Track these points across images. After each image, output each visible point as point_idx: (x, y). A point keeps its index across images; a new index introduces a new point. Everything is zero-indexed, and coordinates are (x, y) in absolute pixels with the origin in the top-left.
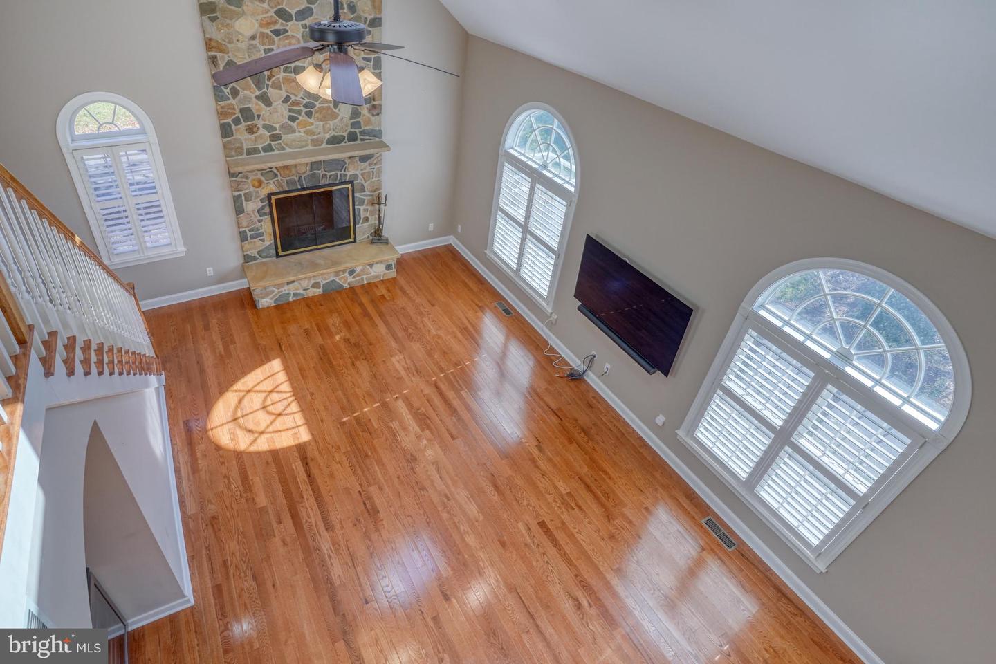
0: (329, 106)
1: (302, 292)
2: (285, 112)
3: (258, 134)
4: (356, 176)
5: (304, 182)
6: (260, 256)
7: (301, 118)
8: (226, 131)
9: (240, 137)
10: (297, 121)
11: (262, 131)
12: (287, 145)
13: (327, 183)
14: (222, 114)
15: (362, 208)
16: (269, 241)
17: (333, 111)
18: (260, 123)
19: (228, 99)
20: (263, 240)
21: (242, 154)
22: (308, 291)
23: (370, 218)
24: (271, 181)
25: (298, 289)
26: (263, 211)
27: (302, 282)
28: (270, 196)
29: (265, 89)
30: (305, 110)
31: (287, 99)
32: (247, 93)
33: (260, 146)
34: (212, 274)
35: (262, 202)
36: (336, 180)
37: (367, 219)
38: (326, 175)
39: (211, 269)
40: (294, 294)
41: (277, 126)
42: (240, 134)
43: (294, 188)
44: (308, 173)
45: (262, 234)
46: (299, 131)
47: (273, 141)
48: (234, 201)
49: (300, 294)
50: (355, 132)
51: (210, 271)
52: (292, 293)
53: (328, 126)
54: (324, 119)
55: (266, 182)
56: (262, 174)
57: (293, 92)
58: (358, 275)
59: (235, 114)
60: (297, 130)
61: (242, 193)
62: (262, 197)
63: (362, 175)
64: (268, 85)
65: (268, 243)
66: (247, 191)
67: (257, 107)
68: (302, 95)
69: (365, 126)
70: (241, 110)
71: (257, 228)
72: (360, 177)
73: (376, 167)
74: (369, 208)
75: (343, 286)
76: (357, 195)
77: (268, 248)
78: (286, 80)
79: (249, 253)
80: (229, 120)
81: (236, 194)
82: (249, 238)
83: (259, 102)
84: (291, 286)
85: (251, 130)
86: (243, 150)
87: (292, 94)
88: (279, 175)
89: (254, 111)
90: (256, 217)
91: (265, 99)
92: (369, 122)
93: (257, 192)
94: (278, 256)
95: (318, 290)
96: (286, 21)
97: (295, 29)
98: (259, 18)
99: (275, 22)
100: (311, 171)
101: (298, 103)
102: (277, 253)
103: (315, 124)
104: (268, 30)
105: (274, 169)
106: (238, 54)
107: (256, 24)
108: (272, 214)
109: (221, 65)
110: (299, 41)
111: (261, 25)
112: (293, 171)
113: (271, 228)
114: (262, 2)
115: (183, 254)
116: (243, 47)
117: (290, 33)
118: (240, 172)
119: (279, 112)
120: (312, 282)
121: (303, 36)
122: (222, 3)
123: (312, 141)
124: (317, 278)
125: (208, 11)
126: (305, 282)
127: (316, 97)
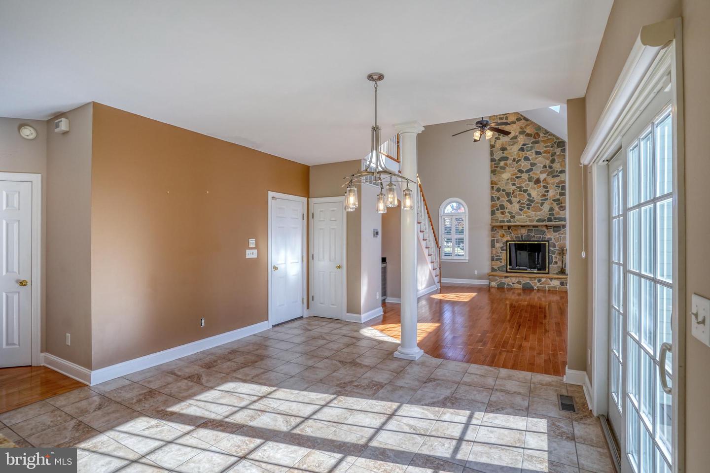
0: (538, 206)
1: (511, 284)
2: (517, 207)
3: (505, 215)
4: (551, 239)
5: (523, 238)
6: (499, 270)
7: (525, 210)
8: (493, 213)
10: (523, 211)
11: (507, 214)
12: (517, 220)
13: (535, 240)
14: (493, 206)
15: (553, 256)
17: (540, 208)
18: (507, 211)
19: (496, 201)
20: (501, 262)
21: (497, 222)
22: (514, 285)
23: (558, 262)
24: (509, 235)
25: (509, 282)
26: (503, 248)
27: (512, 279)
28: (507, 242)
29: (510, 198)
30: (526, 207)
31: (519, 202)
32: (503, 199)
33: (506, 220)
34: (477, 274)
35: (503, 244)
36: (540, 239)
37: (556, 263)
38: (534, 236)
41: (514, 212)
42: (498, 215)
43: (518, 240)
44: (526, 234)
45: (501, 259)
46: (524, 215)
47: (511, 218)
48: (492, 242)
50: (551, 218)
51: (476, 272)
52: (507, 283)
53: (537, 214)
54: (536, 210)
55: (506, 235)
56: (505, 232)
57: (522, 199)
58: (543, 283)
59: (497, 206)
60: (522, 215)
61: (495, 239)
62: (504, 242)
63: (554, 238)
64: (512, 196)
65: (503, 264)
66: (497, 238)
67: (506, 204)
68: (526, 201)
69: (556, 215)
70: (500, 205)
71: (499, 256)
72: (553, 239)
73: (562, 236)
74: (558, 257)
75: (533, 287)
76: (551, 248)
77: (503, 266)
78: (520, 194)
79: (494, 267)
80: (495, 209)
81: (493, 239)
82: (495, 260)
84: (507, 279)
85: (503, 213)
86: (498, 220)
88: (512, 233)
89: (505, 206)
90: (499, 250)
91: (510, 202)
92: (558, 213)
93: (502, 239)
95: (520, 286)
96: (522, 173)
97: (525, 176)
98: (511, 173)
99: (517, 174)
100: (528, 233)
101: (524, 204)
102: (507, 270)
103: (531, 213)
104: (514, 177)
105: (510, 230)
106: (502, 185)
107: (510, 175)
108: (507, 250)
109: (495, 189)
110: (526, 180)
111: (512, 175)
112: (519, 232)
113: (505, 257)
114: (513, 168)
115: (467, 261)
116: (504, 183)
117: (523, 177)
118: (496, 230)
119: (515, 207)
120: (517, 280)
121: (528, 178)
122: (498, 169)
123: (529, 220)
124: (520, 278)
125: (493, 172)
126: (514, 280)
127: (533, 201)
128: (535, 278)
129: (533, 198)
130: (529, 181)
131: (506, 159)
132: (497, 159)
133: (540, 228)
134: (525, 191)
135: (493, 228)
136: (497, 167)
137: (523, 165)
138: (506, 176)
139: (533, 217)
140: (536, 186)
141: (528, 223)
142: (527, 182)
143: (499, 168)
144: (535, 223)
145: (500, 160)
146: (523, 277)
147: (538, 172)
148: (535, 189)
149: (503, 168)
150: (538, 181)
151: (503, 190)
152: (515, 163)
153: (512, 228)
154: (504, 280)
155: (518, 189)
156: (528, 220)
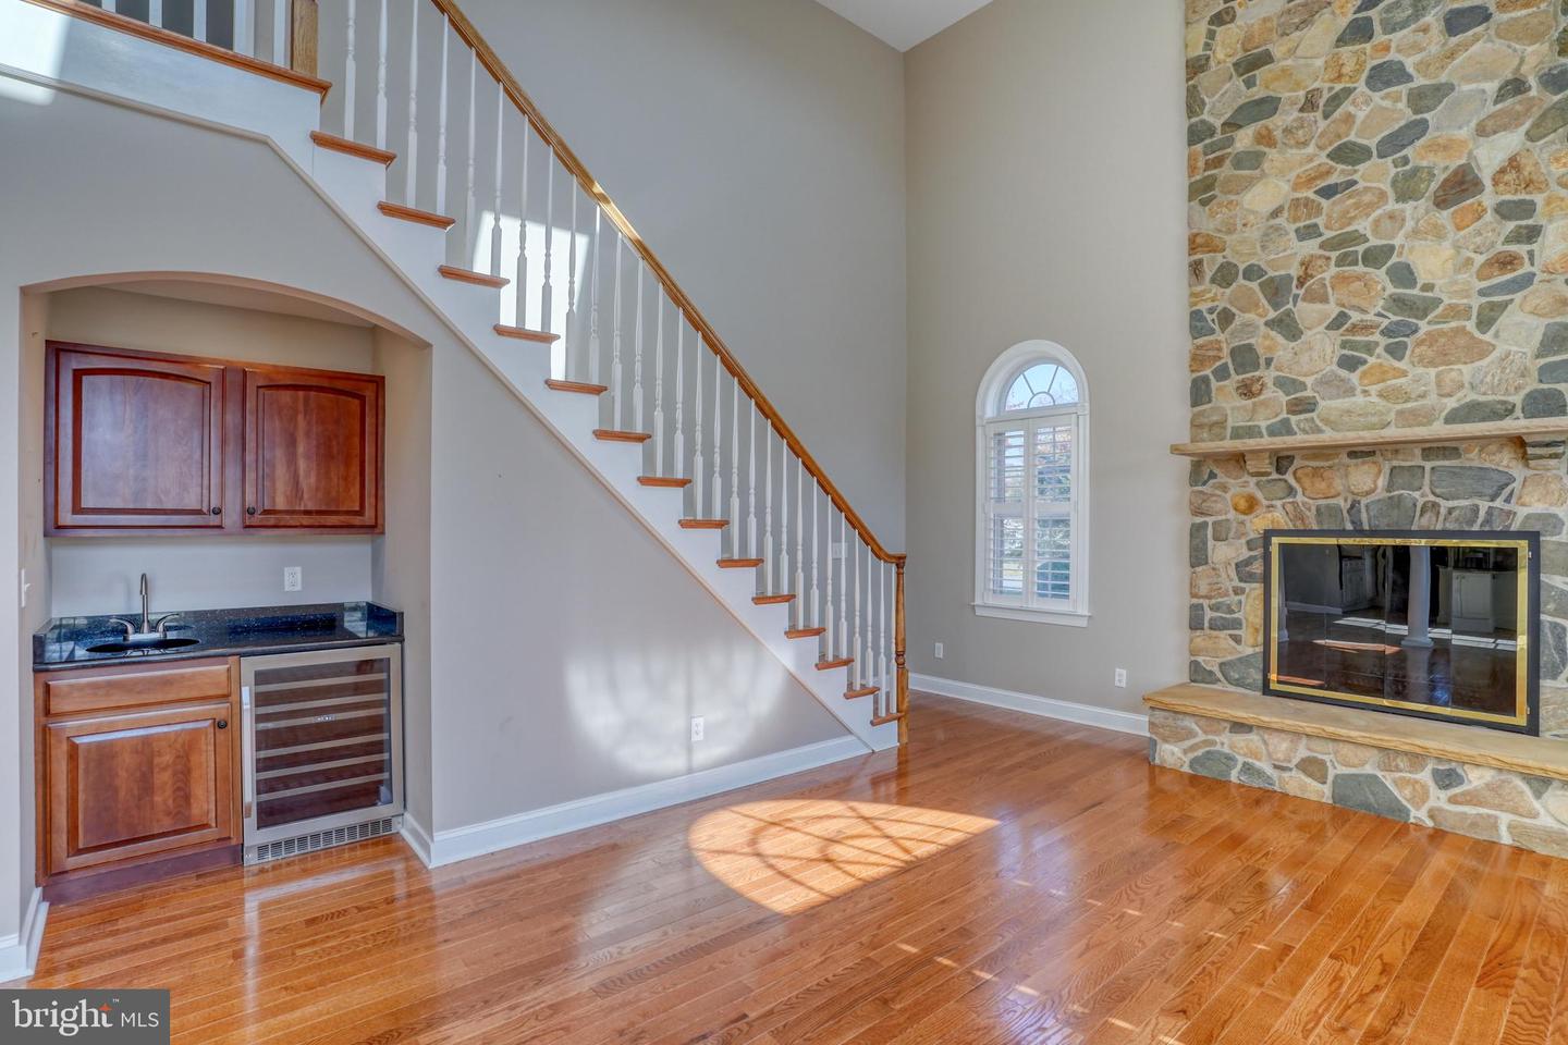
0: (1462, 331)
1: (1269, 770)
2: (1329, 351)
3: (1262, 397)
4: (1551, 521)
5: (1364, 516)
6: (1226, 679)
7: (1372, 360)
8: (1199, 392)
9: (1224, 405)
10: (1361, 369)
11: (1271, 392)
12: (1327, 422)
13: (1439, 527)
14: (1197, 360)
16: (1250, 647)
17: (1473, 337)
18: (1269, 376)
19: (1212, 332)
20: (1237, 640)
21: (1221, 438)
22: (1286, 775)
24: (1278, 503)
25: (1257, 757)
26: (1247, 569)
27: (1273, 740)
28: (1268, 535)
29: (1290, 306)
30: (1384, 341)
31: (1339, 321)
32: (1251, 316)
33: (1263, 424)
34: (1124, 685)
35: (1250, 549)
36: (1472, 522)
38: (1435, 505)
39: (1124, 672)
40: (1245, 764)
41: (1309, 381)
42: (1227, 402)
43: (1333, 527)
44: (1381, 494)
45: (1237, 624)
46: (1365, 392)
47: (1294, 413)
48: (1192, 534)
49: (1260, 773)
50: (1550, 393)
51: (1121, 677)
52: (1241, 760)
53: (1454, 374)
54: (1444, 357)
55: (1265, 502)
56: (1257, 484)
57: (1355, 301)
58: (1472, 798)
59: (1220, 358)
60: (1359, 389)
61: (1210, 520)
62: (1253, 535)
64: (1296, 297)
65: (1250, 651)
66: (1220, 518)
67: (1267, 343)
68: (1379, 309)
71: (1229, 606)
75: (1404, 811)
77: (1246, 662)
78: (1342, 280)
79: (1200, 659)
80: (1208, 372)
81: (1199, 520)
82: (1206, 625)
83: (1273, 333)
84: (1240, 739)
85: (1247, 390)
86: (1225, 428)
87: (1353, 307)
88: (1300, 490)
89: (1260, 351)
90: (1230, 579)
91: (1288, 327)
93: (1242, 523)
94: (1266, 689)
95: (1319, 786)
96: (1355, 162)
97: (1376, 174)
98: (1293, 175)
99: (1328, 173)
100: (1389, 488)
101: (1366, 328)
102: (1266, 682)
103: (1417, 375)
104: (1310, 194)
105: (1289, 477)
106: (1242, 249)
107: (1286, 187)
108: (1266, 579)
109: (1209, 273)
110: (1382, 195)
111: (1296, 187)
112: (1338, 484)
113: (1260, 612)
114: (1305, 144)
115: (1083, 623)
116: (1254, 234)
117: (1361, 185)
118: (1212, 475)
119: (1318, 351)
120: (1302, 752)
121: (1394, 183)
122: (1226, 170)
123: (1400, 413)
124: (1318, 745)
125: (1201, 191)
126: (1281, 746)
127: (1421, 309)
128: (1417, 759)
129: (1428, 287)
130: (1402, 197)
131: (1267, 106)
132: (1218, 123)
133: (1473, 459)
134: (1375, 257)
135: (1203, 468)
136: (1218, 162)
137: (1361, 115)
138: (1265, 195)
139: (1423, 396)
140: (1444, 217)
141: (1393, 433)
142: (1391, 205)
143: (1228, 162)
144: (1439, 429)
145: (1232, 125)
146: (1335, 739)
147: (1464, 133)
148: (1438, 233)
149: (1252, 160)
150: (1462, 185)
151: (1252, 272)
152: (1319, 114)
153: (1297, 463)
154: (1225, 742)
155: (1334, 255)
156: (1392, 416)
